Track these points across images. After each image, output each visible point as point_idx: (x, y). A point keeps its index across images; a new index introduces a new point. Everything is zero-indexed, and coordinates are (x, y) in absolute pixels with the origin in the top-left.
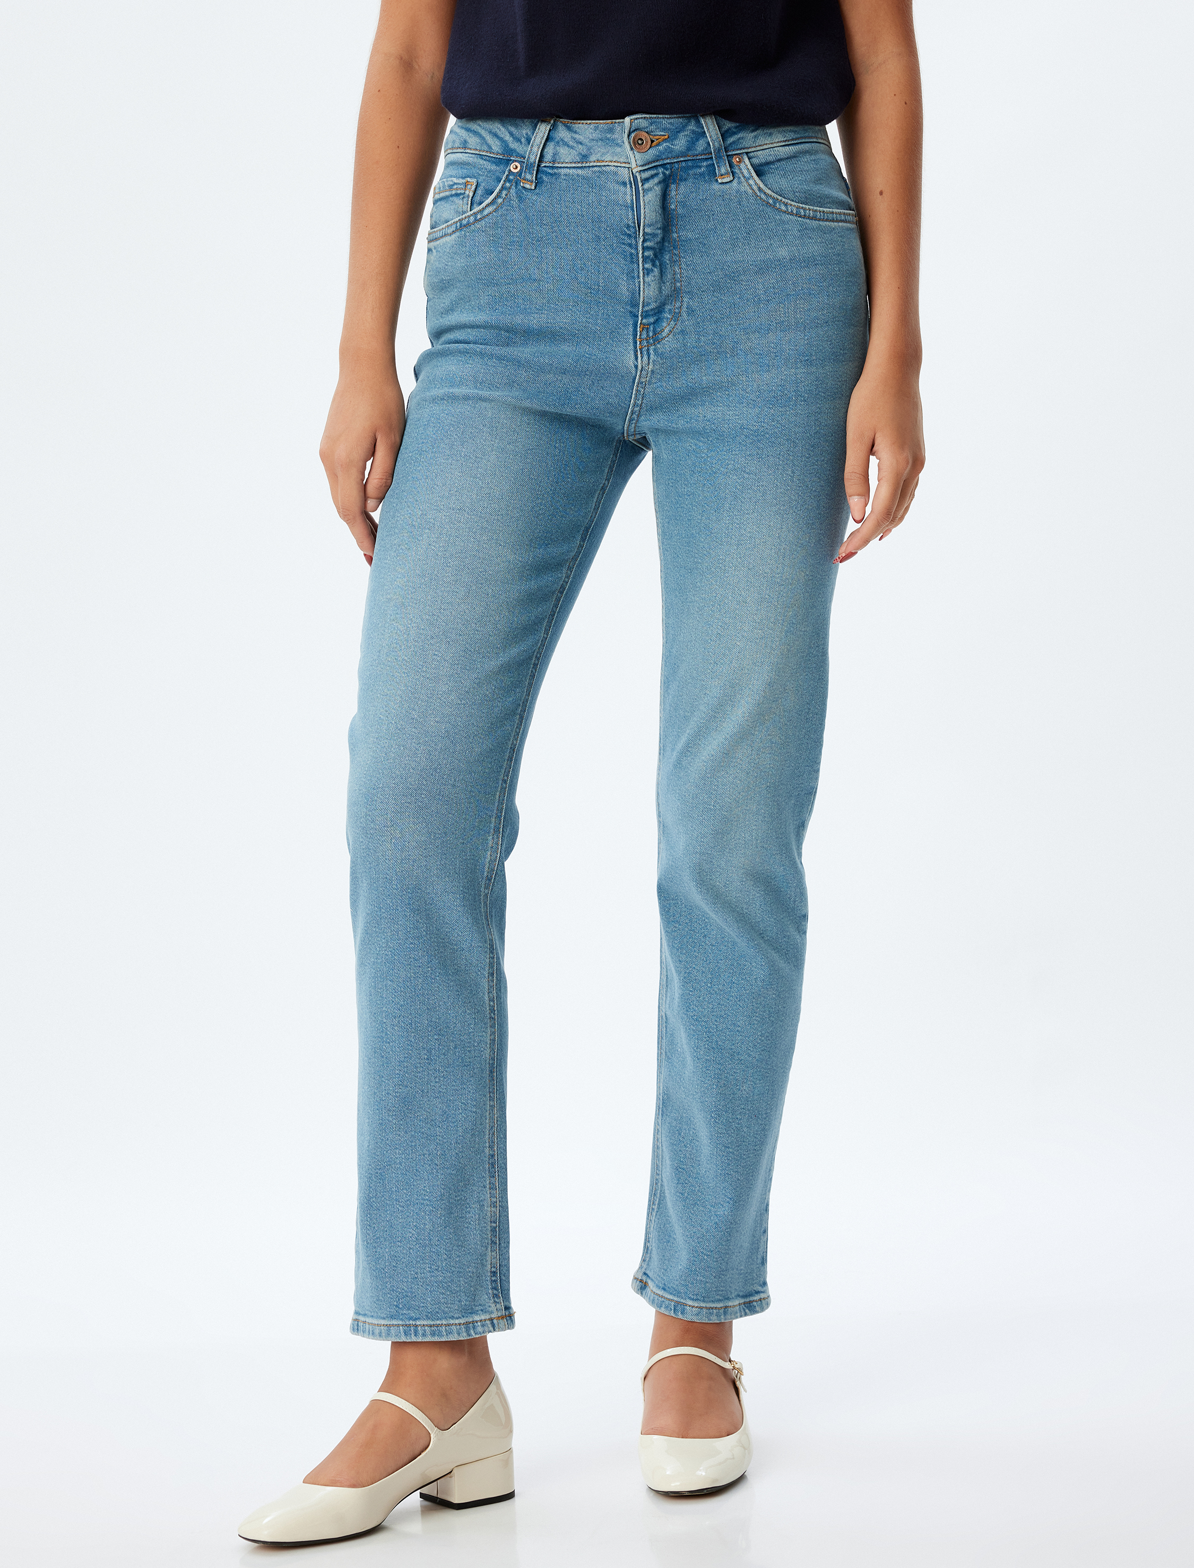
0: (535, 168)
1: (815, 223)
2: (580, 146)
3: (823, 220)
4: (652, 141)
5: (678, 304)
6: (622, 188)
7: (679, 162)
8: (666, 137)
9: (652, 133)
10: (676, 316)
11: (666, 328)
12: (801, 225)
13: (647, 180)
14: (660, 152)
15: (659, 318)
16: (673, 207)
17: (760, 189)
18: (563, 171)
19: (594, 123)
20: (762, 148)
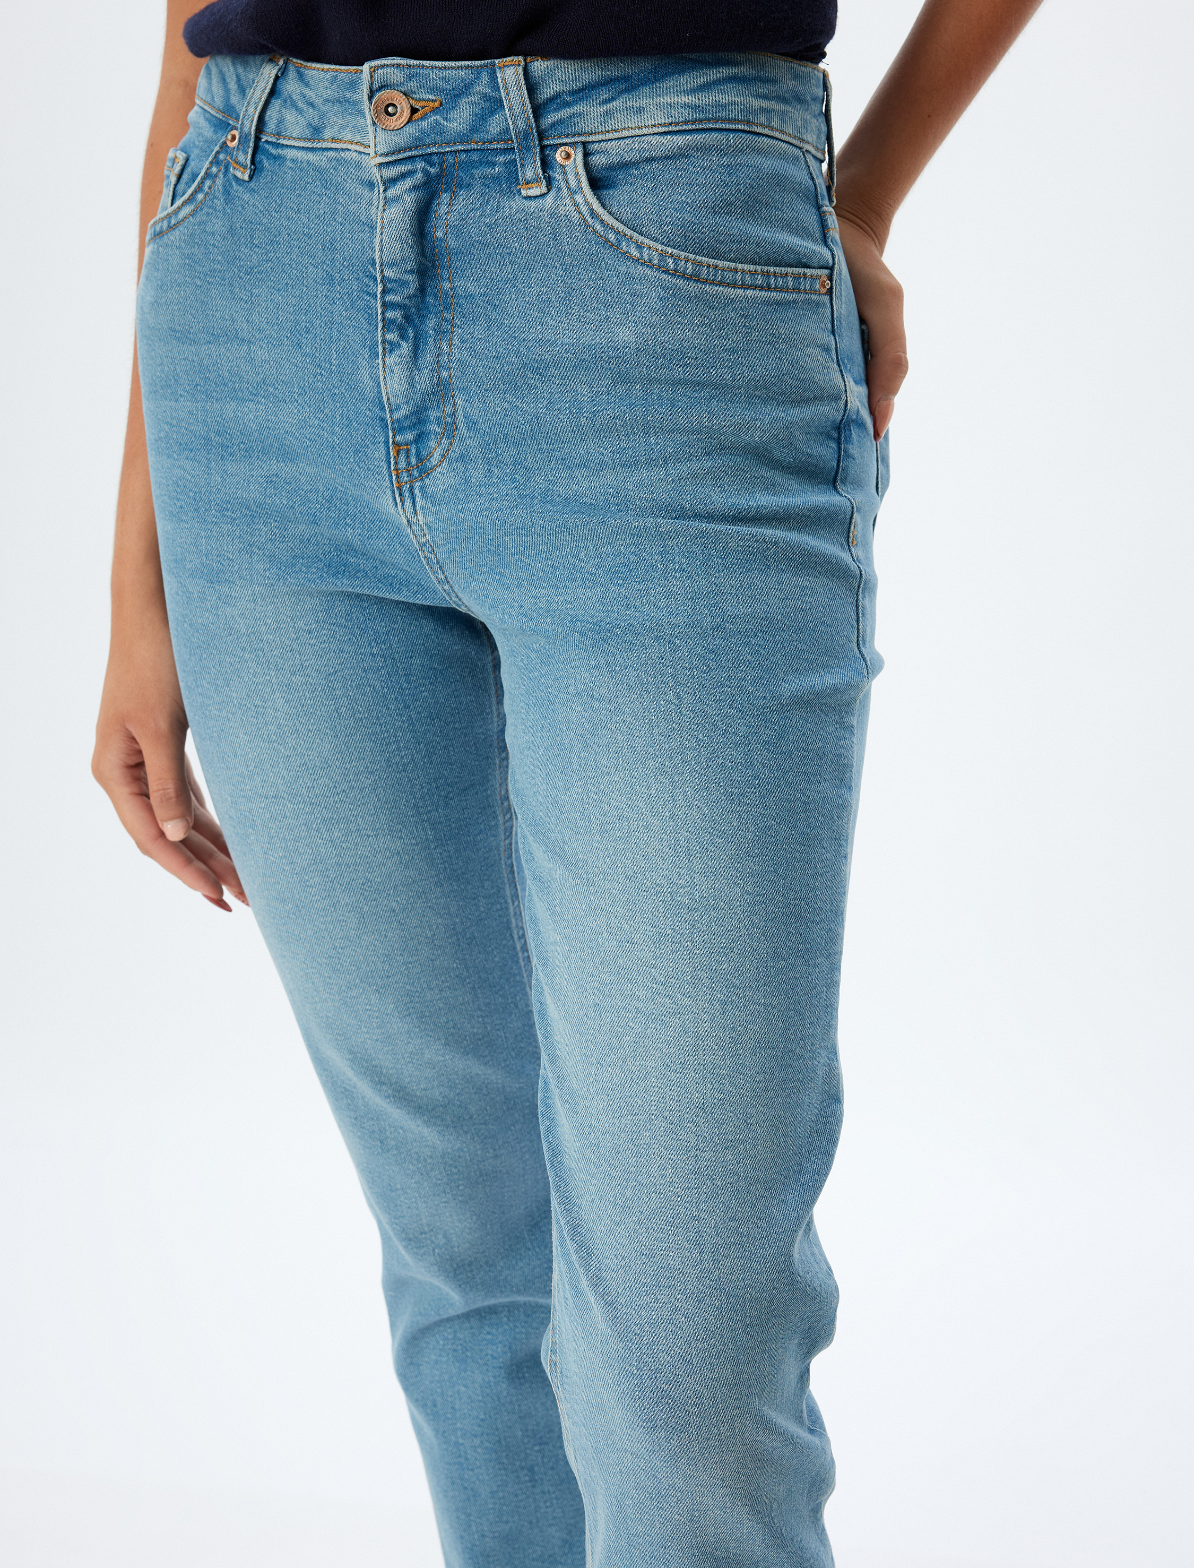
0: (252, 144)
1: (694, 287)
2: (311, 110)
3: (713, 283)
4: (414, 111)
5: (449, 409)
6: (367, 193)
7: (455, 152)
8: (437, 104)
9: (414, 96)
10: (450, 430)
11: (435, 450)
12: (666, 289)
13: (393, 181)
14: (422, 132)
15: (422, 433)
16: (440, 234)
17: (593, 213)
18: (290, 153)
19: (333, 70)
20: (617, 135)
